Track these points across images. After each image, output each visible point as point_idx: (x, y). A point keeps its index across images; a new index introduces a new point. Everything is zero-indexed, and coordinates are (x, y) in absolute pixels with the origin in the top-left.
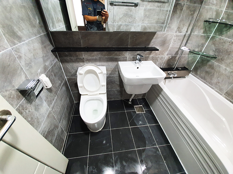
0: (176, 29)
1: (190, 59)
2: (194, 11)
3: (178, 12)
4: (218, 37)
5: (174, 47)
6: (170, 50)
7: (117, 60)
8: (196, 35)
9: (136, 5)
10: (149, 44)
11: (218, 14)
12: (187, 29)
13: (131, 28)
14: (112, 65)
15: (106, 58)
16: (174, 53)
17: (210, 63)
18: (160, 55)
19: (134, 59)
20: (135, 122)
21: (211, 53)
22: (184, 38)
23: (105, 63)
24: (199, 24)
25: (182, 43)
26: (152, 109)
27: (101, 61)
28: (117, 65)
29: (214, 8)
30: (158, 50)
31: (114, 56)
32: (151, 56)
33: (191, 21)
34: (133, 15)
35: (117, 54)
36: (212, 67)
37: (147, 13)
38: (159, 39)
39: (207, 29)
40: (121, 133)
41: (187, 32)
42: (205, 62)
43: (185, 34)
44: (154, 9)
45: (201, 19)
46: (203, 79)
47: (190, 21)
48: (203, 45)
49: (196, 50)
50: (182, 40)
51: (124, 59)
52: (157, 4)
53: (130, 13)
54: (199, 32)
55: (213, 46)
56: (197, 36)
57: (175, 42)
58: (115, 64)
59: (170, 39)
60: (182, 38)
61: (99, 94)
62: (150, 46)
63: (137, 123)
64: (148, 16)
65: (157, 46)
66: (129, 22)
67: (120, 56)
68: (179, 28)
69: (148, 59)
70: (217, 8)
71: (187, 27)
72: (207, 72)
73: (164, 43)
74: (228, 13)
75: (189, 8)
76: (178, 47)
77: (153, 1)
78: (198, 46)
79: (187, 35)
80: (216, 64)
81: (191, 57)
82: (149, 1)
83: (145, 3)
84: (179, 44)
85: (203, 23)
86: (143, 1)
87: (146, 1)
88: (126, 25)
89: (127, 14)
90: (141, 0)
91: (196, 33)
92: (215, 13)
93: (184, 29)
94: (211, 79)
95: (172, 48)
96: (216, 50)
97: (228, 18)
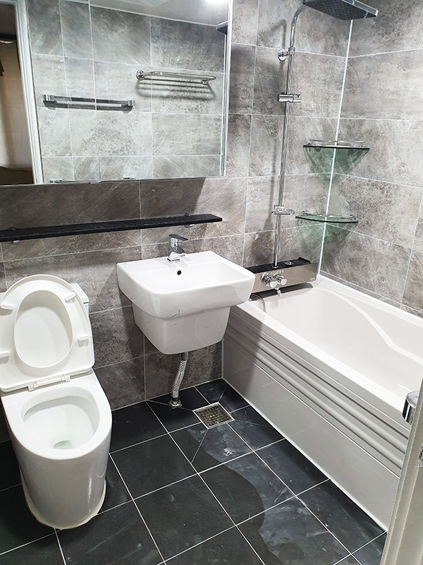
0: (247, 168)
1: (305, 236)
2: (275, 127)
3: (241, 132)
4: (345, 178)
5: (256, 209)
6: (249, 218)
7: (111, 259)
8: (296, 177)
9: (127, 107)
10: (193, 208)
11: (327, 129)
12: (274, 167)
13: (122, 167)
14: (99, 275)
15: (77, 256)
16: (262, 225)
17: (350, 238)
18: (227, 232)
19: (163, 251)
20: (212, 454)
21: (346, 214)
22: (273, 186)
23: (75, 274)
24: (296, 153)
25: (271, 198)
26: (251, 404)
27: (62, 268)
28: (112, 275)
29: (314, 116)
30: (220, 220)
31: (101, 247)
32: (206, 238)
33: (275, 148)
34: (122, 132)
35: (109, 242)
36: (356, 245)
37: (164, 127)
38: (215, 194)
39: (317, 161)
40: (173, 499)
41: (274, 171)
42: (340, 238)
43: (273, 178)
44: (180, 117)
45: (295, 142)
46: (350, 279)
47: (272, 150)
48: (321, 198)
49: (312, 211)
50: (269, 191)
51: (133, 254)
52: (184, 103)
53: (111, 128)
54: (300, 170)
55: (342, 197)
56: (301, 179)
57: (255, 197)
58: (106, 271)
59: (242, 192)
60: (268, 187)
61: (72, 377)
62: (197, 213)
63: (216, 456)
64: (167, 133)
65: (215, 209)
66: (114, 152)
67: (119, 245)
68: (253, 165)
69: (202, 248)
70: (322, 115)
71: (271, 163)
72: (352, 261)
73: (229, 201)
74: (348, 123)
75: (261, 122)
76: (267, 208)
77: (175, 98)
78: (313, 202)
79: (277, 179)
80: (362, 236)
81: (305, 231)
82: (162, 97)
83: (152, 101)
84: (267, 200)
85: (302, 150)
86: (147, 96)
87: (154, 97)
88: (104, 158)
89: (102, 131)
90: (140, 94)
91: (295, 172)
92: (320, 128)
93: (267, 167)
94: (367, 275)
95: (254, 212)
96: (350, 207)
97: (350, 135)
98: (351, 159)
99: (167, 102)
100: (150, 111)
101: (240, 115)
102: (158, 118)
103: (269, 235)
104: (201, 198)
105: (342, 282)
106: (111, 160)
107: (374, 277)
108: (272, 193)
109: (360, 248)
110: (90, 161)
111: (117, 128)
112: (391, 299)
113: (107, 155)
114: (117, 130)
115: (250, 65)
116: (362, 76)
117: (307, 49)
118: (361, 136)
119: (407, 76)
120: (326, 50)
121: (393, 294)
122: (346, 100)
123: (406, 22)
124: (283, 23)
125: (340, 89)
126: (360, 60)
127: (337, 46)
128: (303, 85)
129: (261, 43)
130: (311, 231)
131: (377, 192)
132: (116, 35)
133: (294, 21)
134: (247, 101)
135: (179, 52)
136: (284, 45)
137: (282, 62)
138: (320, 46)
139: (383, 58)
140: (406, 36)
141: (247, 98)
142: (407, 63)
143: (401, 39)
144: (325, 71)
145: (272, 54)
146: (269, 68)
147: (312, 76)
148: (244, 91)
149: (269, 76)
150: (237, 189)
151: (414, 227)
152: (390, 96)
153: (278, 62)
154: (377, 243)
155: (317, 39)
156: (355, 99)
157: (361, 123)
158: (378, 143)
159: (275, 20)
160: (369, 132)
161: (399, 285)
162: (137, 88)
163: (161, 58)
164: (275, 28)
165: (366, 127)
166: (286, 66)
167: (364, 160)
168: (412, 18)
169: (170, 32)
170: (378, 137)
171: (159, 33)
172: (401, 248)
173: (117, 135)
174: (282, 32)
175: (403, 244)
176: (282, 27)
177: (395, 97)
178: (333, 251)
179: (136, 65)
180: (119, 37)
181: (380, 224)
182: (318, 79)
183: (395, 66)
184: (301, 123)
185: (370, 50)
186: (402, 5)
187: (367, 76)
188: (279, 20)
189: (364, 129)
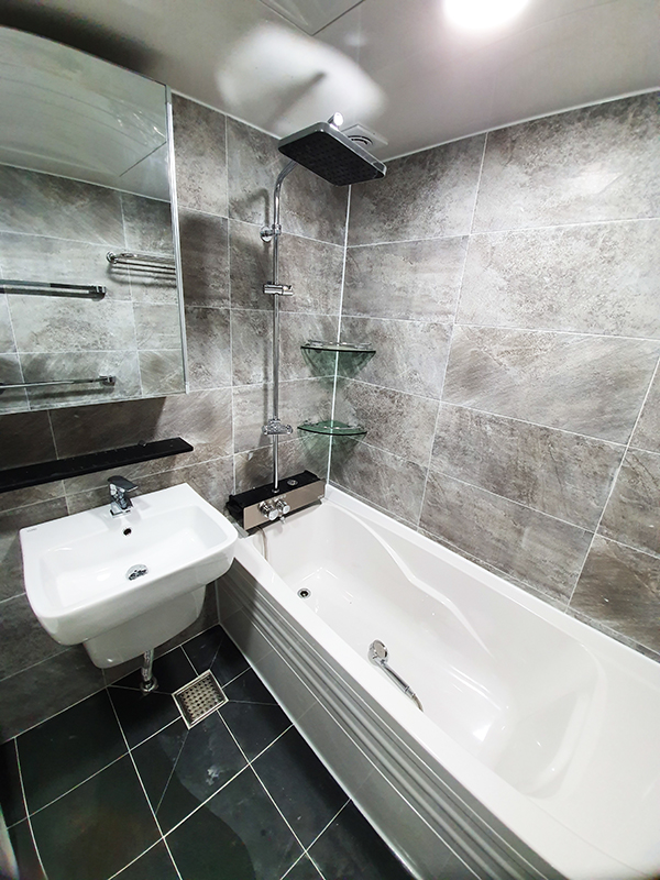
0: (230, 376)
1: (310, 447)
2: (264, 326)
3: (217, 330)
4: (350, 382)
5: (247, 424)
6: (238, 436)
8: (295, 382)
9: (97, 294)
10: (152, 432)
11: (328, 328)
12: (266, 373)
13: (97, 364)
16: (256, 442)
17: (359, 448)
18: (209, 457)
21: (354, 424)
22: (266, 396)
24: (292, 355)
25: (266, 410)
26: (252, 666)
29: (311, 312)
30: (190, 449)
32: (178, 467)
33: (266, 350)
34: (92, 323)
36: (365, 457)
37: (149, 318)
38: (184, 411)
39: (318, 364)
41: (266, 378)
42: (348, 447)
43: (265, 386)
45: (290, 342)
46: (361, 493)
47: (262, 351)
48: (326, 404)
49: (314, 421)
50: (262, 402)
53: (76, 318)
54: (298, 376)
55: (348, 403)
56: (301, 385)
57: (245, 410)
59: (226, 405)
60: (260, 396)
62: (158, 439)
63: (194, 789)
65: (186, 431)
66: (83, 347)
68: (237, 372)
70: (321, 312)
71: (262, 368)
72: (362, 473)
73: (207, 418)
74: (351, 321)
75: (244, 319)
76: (261, 421)
77: (161, 286)
78: (316, 409)
79: (271, 387)
80: (372, 448)
81: (310, 441)
82: (144, 285)
83: (131, 288)
84: (260, 413)
85: (300, 353)
86: (123, 283)
87: (133, 283)
88: (69, 355)
89: (63, 322)
90: (114, 280)
91: (293, 377)
92: (319, 327)
93: (257, 374)
94: (379, 491)
95: (243, 427)
96: (358, 413)
97: (354, 335)
98: (356, 362)
99: (151, 290)
100: (130, 299)
101: (213, 310)
102: (140, 308)
103: (266, 451)
104: (163, 419)
105: (352, 495)
106: (80, 356)
107: (387, 494)
108: (266, 403)
109: (370, 461)
110: (48, 357)
111: (85, 318)
112: (407, 519)
113: (74, 351)
114: (86, 320)
115: (222, 242)
116: (364, 268)
117: (298, 232)
118: (366, 337)
119: (415, 270)
120: (320, 235)
121: (408, 515)
122: (347, 295)
123: (411, 207)
124: (264, 193)
125: (340, 282)
126: (360, 250)
127: (334, 232)
128: (296, 275)
129: (235, 215)
130: (316, 440)
131: (388, 401)
132: (73, 208)
133: (277, 190)
134: (221, 290)
135: (162, 234)
136: (267, 221)
137: (267, 244)
138: (314, 229)
139: (386, 249)
140: (411, 223)
141: (221, 287)
142: (415, 255)
143: (406, 226)
144: (321, 260)
145: (252, 230)
146: (249, 249)
147: (307, 265)
148: (215, 276)
149: (250, 261)
150: (218, 401)
151: (430, 444)
152: (397, 293)
153: (261, 243)
154: (389, 457)
155: (309, 220)
156: (357, 294)
157: (365, 322)
158: (385, 345)
159: (252, 188)
160: (375, 333)
161: (416, 506)
162: (109, 272)
163: (138, 239)
164: (253, 198)
165: (370, 327)
166: (271, 249)
167: (371, 363)
168: (419, 201)
169: (148, 211)
170: (384, 339)
171: (135, 212)
172: (416, 467)
173: (87, 327)
174: (263, 205)
175: (417, 462)
176: (263, 199)
177: (402, 294)
178: (342, 461)
179: (106, 247)
180: (78, 209)
181: (392, 437)
182: (314, 268)
183: (400, 259)
184: (296, 320)
185: (370, 239)
186: (405, 185)
187: (369, 269)
188: (258, 188)
189: (368, 329)
